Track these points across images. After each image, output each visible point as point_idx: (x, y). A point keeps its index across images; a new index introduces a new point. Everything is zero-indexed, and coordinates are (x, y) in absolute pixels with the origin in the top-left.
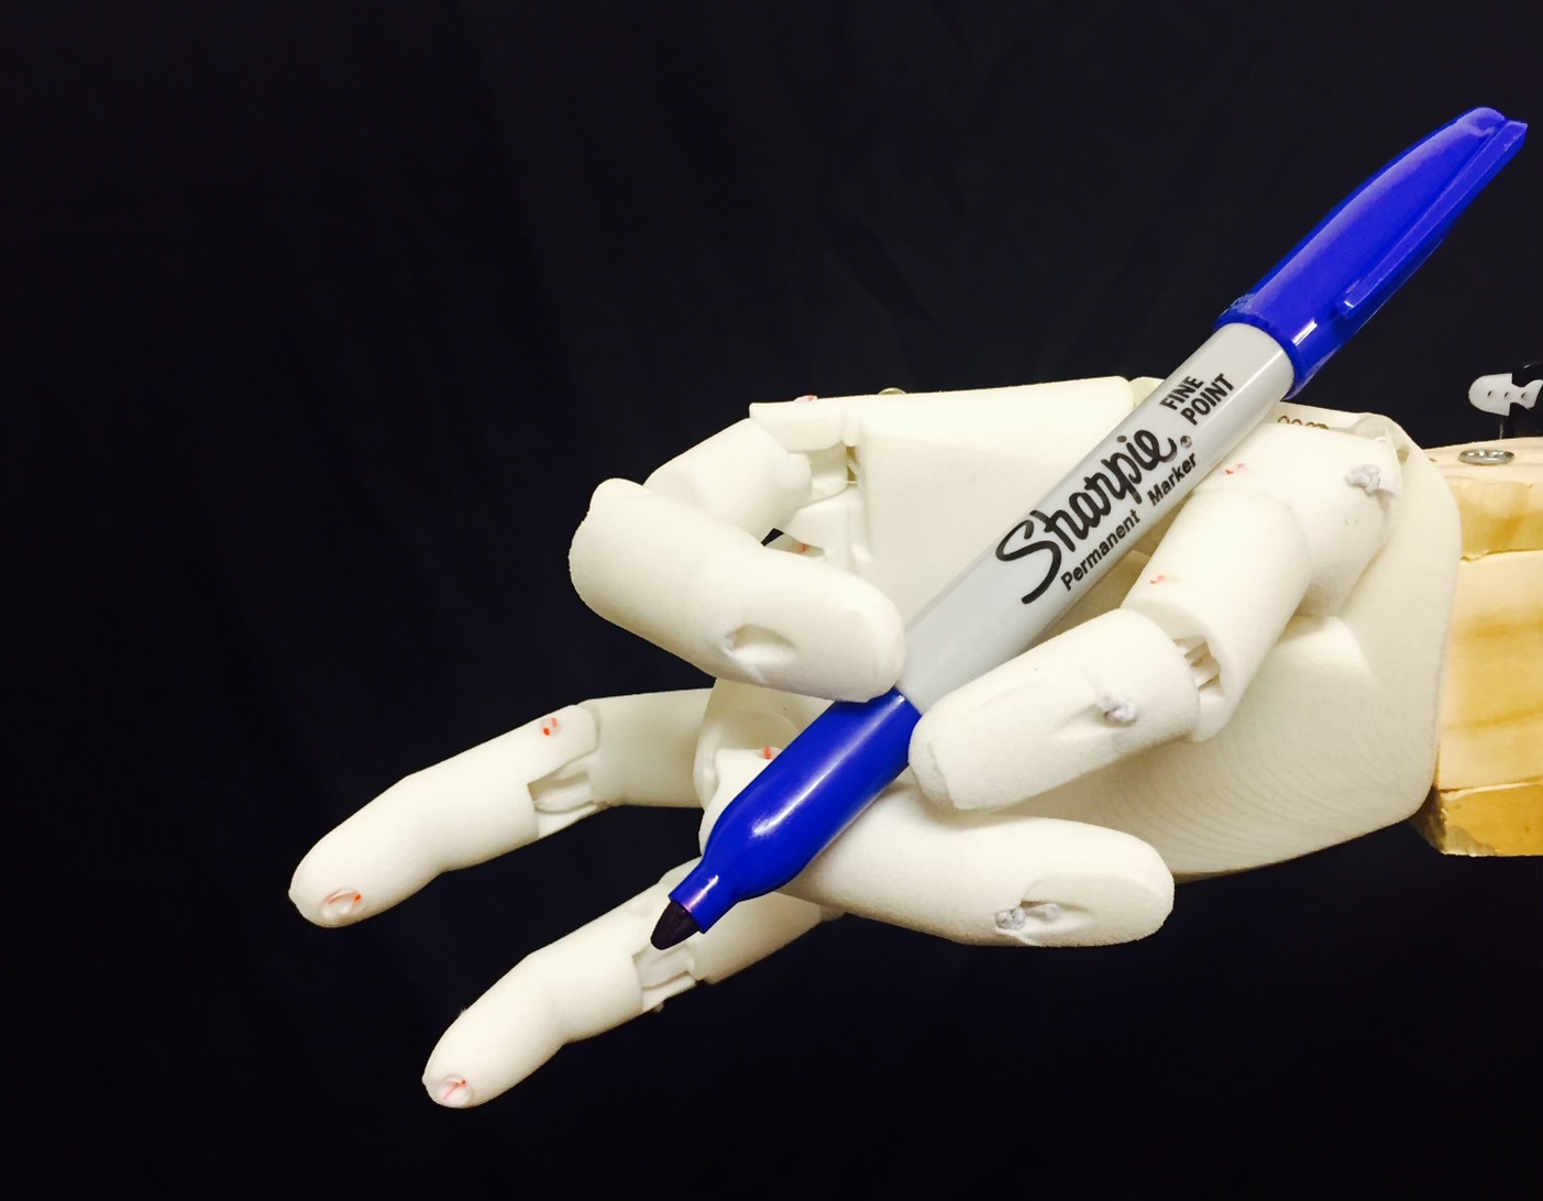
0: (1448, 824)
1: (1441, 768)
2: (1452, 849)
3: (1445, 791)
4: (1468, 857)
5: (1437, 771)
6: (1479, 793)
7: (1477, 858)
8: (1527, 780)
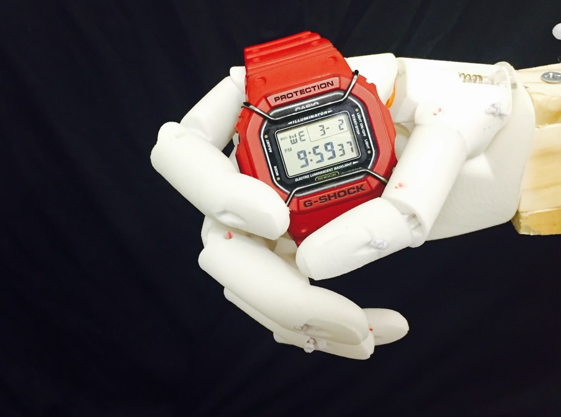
0: (522, 225)
1: (521, 204)
2: (523, 232)
3: (523, 212)
4: (529, 236)
5: (519, 205)
6: (537, 213)
7: (533, 236)
8: (556, 208)
